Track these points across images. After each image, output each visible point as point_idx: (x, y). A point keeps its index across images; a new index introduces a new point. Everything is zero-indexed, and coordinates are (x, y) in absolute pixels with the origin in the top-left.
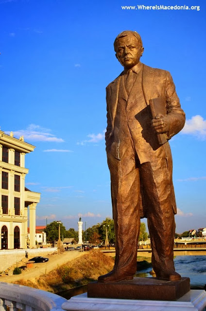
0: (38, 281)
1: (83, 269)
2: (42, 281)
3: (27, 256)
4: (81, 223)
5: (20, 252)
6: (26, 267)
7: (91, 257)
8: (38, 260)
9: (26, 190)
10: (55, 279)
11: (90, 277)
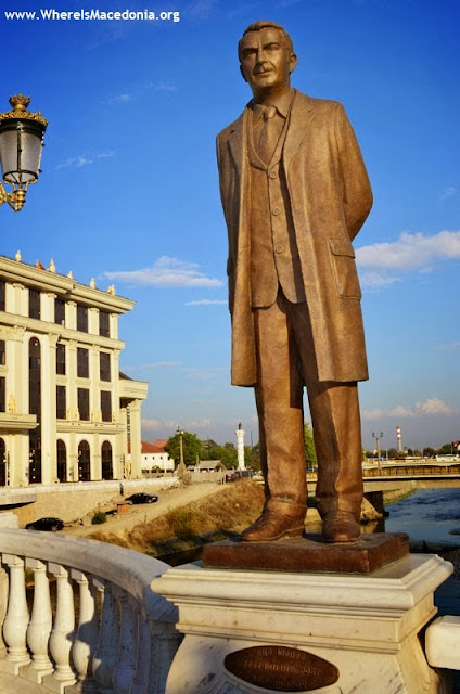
0: (130, 535)
1: (217, 515)
2: (136, 535)
3: (122, 492)
4: (241, 434)
5: (112, 485)
6: (116, 511)
7: (236, 495)
8: (140, 499)
9: (122, 376)
10: (161, 533)
11: (231, 530)
